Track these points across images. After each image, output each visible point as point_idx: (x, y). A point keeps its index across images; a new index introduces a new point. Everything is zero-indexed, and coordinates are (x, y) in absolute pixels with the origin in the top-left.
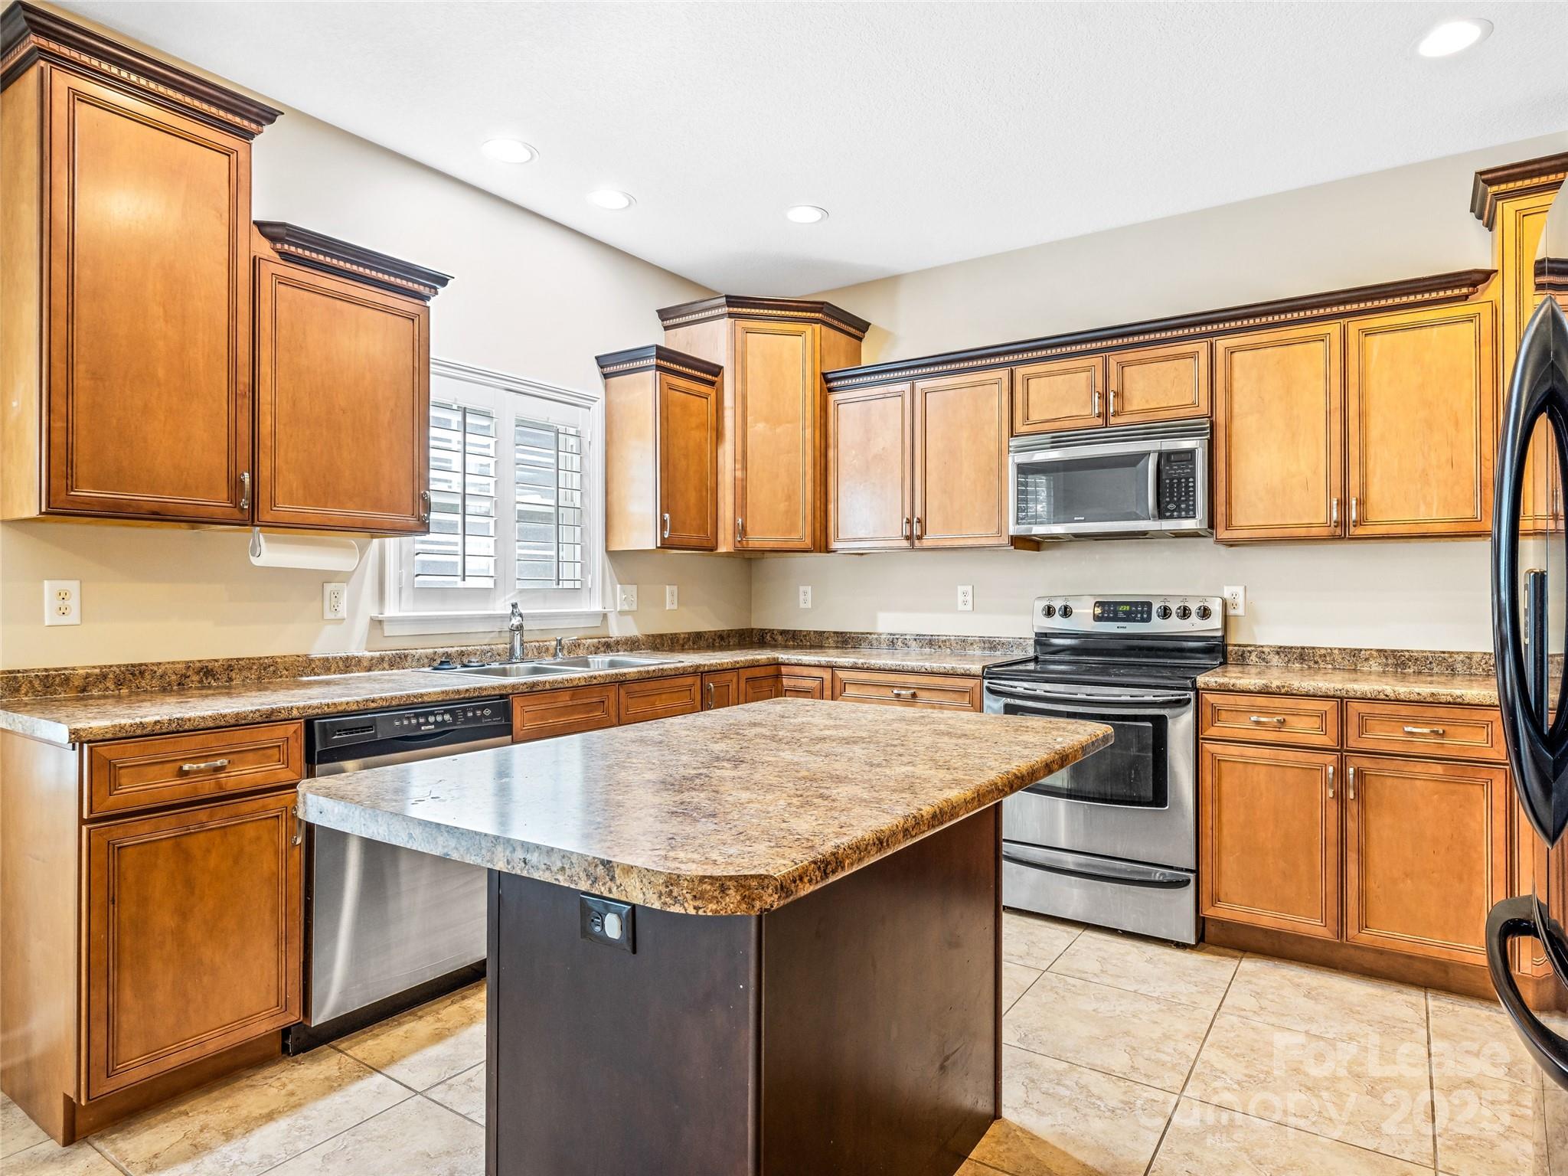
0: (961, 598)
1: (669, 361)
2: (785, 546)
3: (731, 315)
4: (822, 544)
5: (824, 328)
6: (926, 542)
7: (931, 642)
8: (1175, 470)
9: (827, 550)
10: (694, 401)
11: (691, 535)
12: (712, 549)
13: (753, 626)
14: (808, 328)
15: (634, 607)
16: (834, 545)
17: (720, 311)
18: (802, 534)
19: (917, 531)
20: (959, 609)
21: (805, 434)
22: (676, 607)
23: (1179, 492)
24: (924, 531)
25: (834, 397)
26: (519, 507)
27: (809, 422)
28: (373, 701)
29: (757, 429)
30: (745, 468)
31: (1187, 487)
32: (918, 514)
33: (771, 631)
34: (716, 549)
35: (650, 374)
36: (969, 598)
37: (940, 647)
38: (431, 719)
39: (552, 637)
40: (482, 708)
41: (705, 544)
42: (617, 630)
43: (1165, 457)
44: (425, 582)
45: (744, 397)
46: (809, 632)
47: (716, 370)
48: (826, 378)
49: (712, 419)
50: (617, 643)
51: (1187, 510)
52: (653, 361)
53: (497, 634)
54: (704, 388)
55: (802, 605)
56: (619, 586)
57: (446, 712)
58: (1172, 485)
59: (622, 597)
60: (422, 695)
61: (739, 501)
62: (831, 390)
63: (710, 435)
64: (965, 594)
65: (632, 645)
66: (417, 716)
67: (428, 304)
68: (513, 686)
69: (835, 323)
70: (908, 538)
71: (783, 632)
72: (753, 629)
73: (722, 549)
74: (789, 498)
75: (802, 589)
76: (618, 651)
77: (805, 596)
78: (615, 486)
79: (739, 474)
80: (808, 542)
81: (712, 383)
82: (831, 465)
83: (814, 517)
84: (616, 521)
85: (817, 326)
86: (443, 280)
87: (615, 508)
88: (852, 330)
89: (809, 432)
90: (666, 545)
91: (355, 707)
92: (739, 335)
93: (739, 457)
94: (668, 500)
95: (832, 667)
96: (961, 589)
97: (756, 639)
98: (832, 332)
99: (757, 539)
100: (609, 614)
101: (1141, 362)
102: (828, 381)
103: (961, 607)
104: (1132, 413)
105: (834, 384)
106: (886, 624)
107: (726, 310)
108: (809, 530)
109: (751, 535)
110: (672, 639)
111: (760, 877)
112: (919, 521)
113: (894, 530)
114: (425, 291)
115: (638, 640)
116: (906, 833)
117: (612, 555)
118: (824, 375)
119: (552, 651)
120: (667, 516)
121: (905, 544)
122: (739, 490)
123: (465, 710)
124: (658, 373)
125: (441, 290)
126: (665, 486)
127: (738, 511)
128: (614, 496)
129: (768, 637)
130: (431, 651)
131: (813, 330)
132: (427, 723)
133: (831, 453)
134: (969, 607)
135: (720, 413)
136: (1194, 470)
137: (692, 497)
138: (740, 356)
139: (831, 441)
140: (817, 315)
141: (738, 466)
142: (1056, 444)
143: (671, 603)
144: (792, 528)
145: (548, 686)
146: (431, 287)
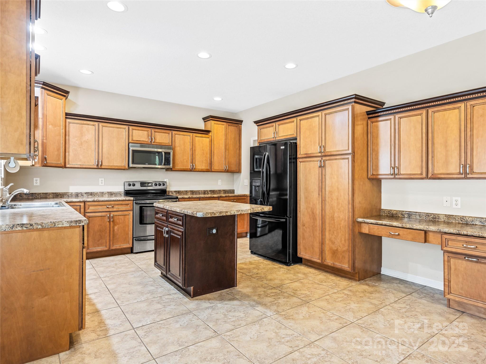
0: (100, 182)
6: (103, 167)
7: (91, 194)
8: (167, 156)
19: (100, 163)
20: (100, 185)
23: (168, 160)
25: (68, 121)
27: (64, 127)
31: (169, 160)
32: (100, 159)
36: (103, 182)
37: (94, 195)
43: (165, 153)
51: (169, 164)
58: (168, 159)
61: (45, 150)
64: (102, 181)
74: (58, 150)
79: (44, 141)
82: (67, 141)
96: (100, 179)
101: (159, 132)
103: (100, 184)
104: (157, 142)
106: (73, 189)
113: (92, 163)
131: (64, 99)
134: (103, 184)
136: (170, 156)
139: (67, 134)
142: (141, 146)
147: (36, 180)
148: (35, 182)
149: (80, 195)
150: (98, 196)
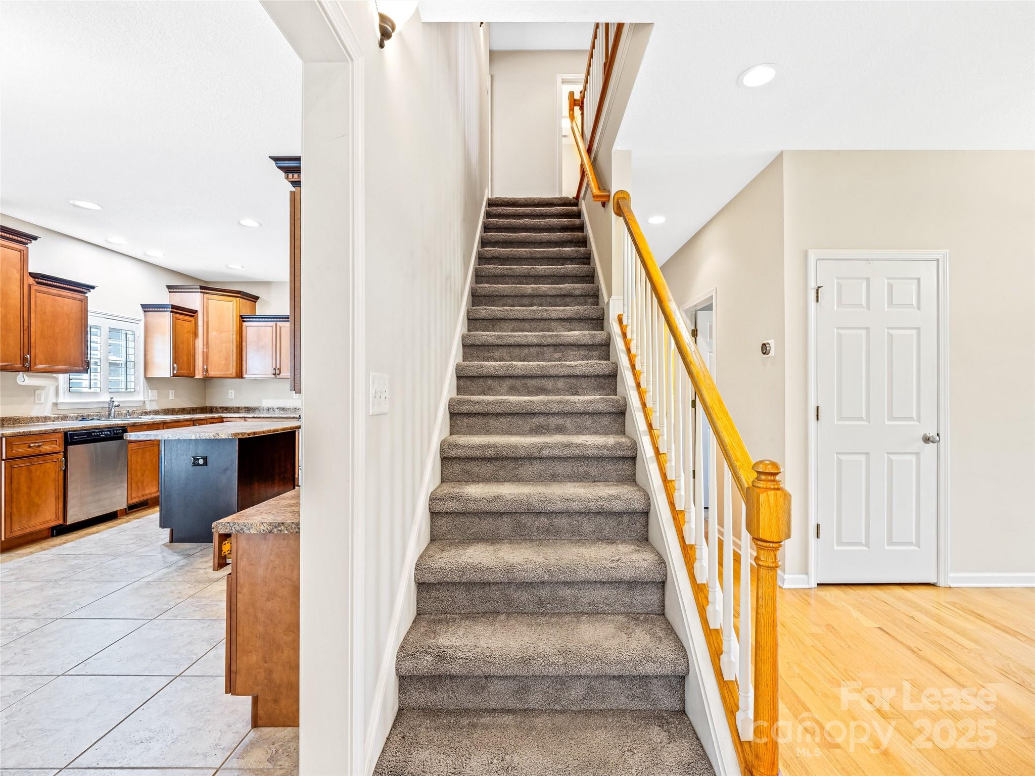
1: (176, 310)
2: (224, 376)
3: (201, 292)
4: (240, 375)
5: (241, 299)
6: (281, 376)
7: (283, 409)
9: (242, 377)
10: (186, 324)
11: (185, 372)
12: (192, 376)
13: (207, 406)
14: (234, 299)
15: (157, 399)
16: (245, 376)
17: (197, 290)
18: (232, 371)
19: (278, 372)
21: (234, 337)
22: (173, 398)
24: (280, 372)
25: (245, 324)
26: (110, 361)
27: (235, 332)
28: (85, 427)
29: (213, 334)
30: (207, 348)
32: (278, 367)
33: (216, 407)
34: (194, 376)
35: (168, 314)
37: (287, 411)
38: (103, 433)
39: (125, 409)
40: (119, 430)
41: (190, 375)
42: (149, 408)
44: (74, 390)
45: (207, 322)
46: (233, 407)
47: (195, 312)
48: (241, 317)
49: (193, 330)
50: (150, 412)
52: (170, 310)
53: (101, 409)
54: (190, 318)
55: (230, 397)
56: (150, 391)
57: (108, 431)
59: (152, 394)
60: (99, 426)
61: (205, 360)
62: (244, 321)
63: (192, 335)
65: (156, 413)
66: (99, 432)
67: (86, 295)
68: (128, 424)
69: (245, 297)
70: (274, 374)
71: (221, 408)
72: (207, 407)
73: (197, 377)
74: (226, 359)
75: (230, 391)
76: (150, 415)
77: (231, 394)
78: (149, 353)
79: (205, 350)
80: (234, 375)
81: (193, 316)
82: (244, 348)
83: (237, 366)
84: (149, 366)
85: (238, 299)
86: (93, 288)
87: (149, 361)
88: (252, 299)
89: (235, 336)
90: (174, 375)
91: (79, 429)
92: (205, 300)
93: (205, 343)
94: (176, 359)
95: (245, 418)
97: (208, 411)
98: (244, 300)
99: (212, 373)
100: (146, 401)
102: (242, 318)
105: (245, 319)
106: (266, 403)
107: (200, 290)
108: (234, 371)
109: (210, 373)
110: (172, 411)
111: (245, 433)
112: (278, 369)
113: (269, 373)
114: (85, 291)
115: (158, 411)
116: (268, 432)
117: (146, 378)
118: (241, 316)
119: (123, 415)
120: (175, 365)
121: (273, 376)
122: (205, 356)
123: (114, 431)
124: (171, 314)
125: (91, 290)
126: (174, 355)
127: (205, 363)
128: (149, 357)
129: (214, 410)
130: (77, 415)
131: (236, 301)
132: (102, 434)
133: (244, 344)
135: (196, 327)
137: (185, 358)
138: (206, 308)
139: (244, 339)
140: (238, 295)
141: (205, 347)
143: (171, 397)
144: (228, 369)
145: (139, 424)
146: (88, 290)
147: (231, 393)
148: (230, 394)
149: (271, 410)
150: (291, 412)
